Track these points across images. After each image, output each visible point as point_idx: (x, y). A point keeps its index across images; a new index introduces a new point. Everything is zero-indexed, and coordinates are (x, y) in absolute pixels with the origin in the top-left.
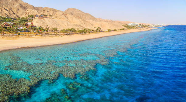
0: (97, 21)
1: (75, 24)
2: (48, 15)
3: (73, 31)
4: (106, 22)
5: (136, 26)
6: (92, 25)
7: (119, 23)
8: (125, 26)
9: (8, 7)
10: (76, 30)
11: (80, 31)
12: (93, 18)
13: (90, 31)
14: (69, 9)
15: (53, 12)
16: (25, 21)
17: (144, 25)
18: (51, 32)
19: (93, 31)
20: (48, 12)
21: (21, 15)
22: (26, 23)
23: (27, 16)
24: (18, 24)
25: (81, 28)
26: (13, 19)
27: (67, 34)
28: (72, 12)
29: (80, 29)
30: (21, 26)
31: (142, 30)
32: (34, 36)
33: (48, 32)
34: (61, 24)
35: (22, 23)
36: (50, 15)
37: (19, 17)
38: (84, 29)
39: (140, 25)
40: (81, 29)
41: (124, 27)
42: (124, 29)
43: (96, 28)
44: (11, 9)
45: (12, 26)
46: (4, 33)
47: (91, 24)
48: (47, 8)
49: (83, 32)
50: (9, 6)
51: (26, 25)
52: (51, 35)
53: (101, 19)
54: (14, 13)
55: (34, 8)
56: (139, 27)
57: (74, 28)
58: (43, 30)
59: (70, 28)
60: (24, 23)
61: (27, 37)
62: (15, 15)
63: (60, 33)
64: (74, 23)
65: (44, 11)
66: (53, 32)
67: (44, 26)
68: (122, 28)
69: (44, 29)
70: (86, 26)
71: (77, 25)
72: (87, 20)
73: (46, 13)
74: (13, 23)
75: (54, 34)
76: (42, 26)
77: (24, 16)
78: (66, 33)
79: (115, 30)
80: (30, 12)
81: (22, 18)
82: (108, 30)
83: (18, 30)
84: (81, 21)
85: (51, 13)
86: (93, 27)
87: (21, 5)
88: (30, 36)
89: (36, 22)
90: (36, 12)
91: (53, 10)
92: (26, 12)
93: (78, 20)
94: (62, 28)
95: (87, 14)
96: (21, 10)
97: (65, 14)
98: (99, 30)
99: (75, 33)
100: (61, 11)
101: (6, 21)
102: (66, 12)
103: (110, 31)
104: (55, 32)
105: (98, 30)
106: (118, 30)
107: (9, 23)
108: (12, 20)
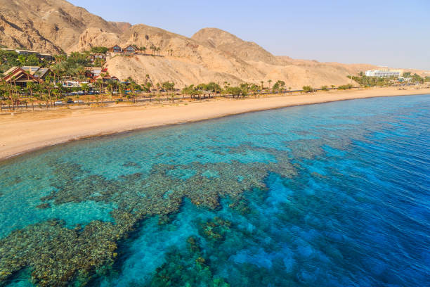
0: (277, 64)
1: (219, 71)
2: (148, 47)
3: (214, 89)
4: (299, 65)
5: (392, 77)
6: (264, 74)
7: (339, 68)
8: (355, 79)
9: (17, 16)
10: (222, 86)
11: (232, 89)
12: (267, 56)
13: (257, 91)
14: (203, 31)
15: (160, 38)
16: (84, 63)
17: (423, 77)
18: (157, 93)
19: (264, 91)
20: (147, 37)
21: (70, 45)
22: (87, 68)
23: (87, 48)
24: (61, 72)
25: (235, 81)
26: (44, 57)
27: (198, 98)
28: (209, 40)
29: (230, 86)
30: (72, 76)
31: (410, 91)
32: (114, 105)
33: (152, 94)
34: (182, 73)
35: (76, 70)
36: (153, 48)
37: (61, 52)
38: (243, 86)
39: (407, 74)
40: (235, 84)
41: (350, 81)
42: (350, 87)
43: (273, 83)
44: (31, 23)
45: (43, 78)
46: (17, 102)
47: (260, 72)
48: (144, 27)
49: (239, 93)
51: (89, 75)
52: (159, 100)
53: (288, 58)
54: (42, 38)
55: (107, 26)
56: (401, 81)
57: (216, 83)
58: (137, 87)
59: (206, 81)
60: (79, 69)
61: (94, 109)
62: (48, 46)
63: (182, 96)
64: (217, 68)
65: (136, 34)
66: (163, 93)
67: (138, 78)
68: (346, 84)
69: (139, 84)
70: (248, 77)
71: (223, 75)
72: (251, 62)
73: (141, 42)
74: (44, 70)
75: (166, 97)
76: (134, 79)
77: (77, 49)
78: (196, 94)
79: (325, 89)
80: (96, 37)
81: (73, 55)
82: (304, 88)
83: (65, 89)
84: (235, 63)
85: (155, 40)
86: (266, 81)
87: (64, 13)
88: (103, 105)
89: (116, 68)
90: (112, 40)
91: (161, 33)
92: (82, 35)
93: (228, 62)
94: (186, 83)
95: (250, 44)
96: (68, 31)
97: (192, 44)
98: (280, 87)
99: (218, 95)
100: (181, 37)
101: (19, 64)
102: (196, 39)
103: (308, 90)
104: (170, 92)
105: (279, 89)
106: (333, 88)
107: (31, 70)
108: (40, 60)
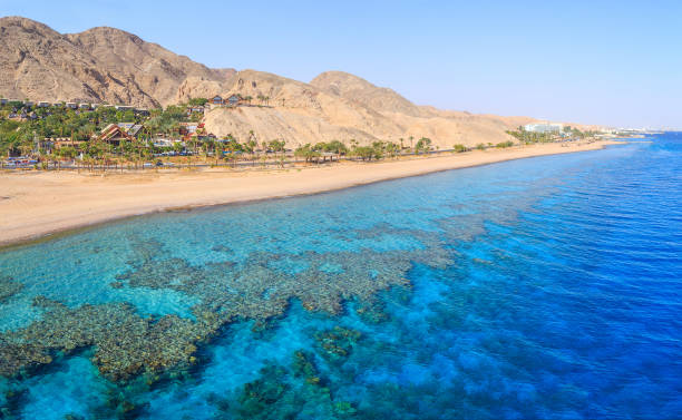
0: (419, 116)
1: (346, 125)
2: (255, 97)
3: (338, 149)
4: (448, 118)
5: (553, 133)
6: (403, 129)
7: (495, 121)
8: (515, 134)
9: (121, 72)
10: (348, 146)
11: (362, 149)
12: (406, 106)
13: (395, 151)
14: (325, 74)
15: (270, 85)
16: (180, 117)
17: (583, 132)
18: (262, 154)
19: (404, 152)
20: (254, 85)
21: (167, 97)
22: (183, 124)
23: (185, 100)
24: (154, 129)
25: (365, 139)
26: (139, 112)
27: (316, 162)
28: (332, 85)
29: (359, 145)
30: (164, 134)
32: (208, 169)
33: (256, 156)
34: (297, 127)
35: (170, 127)
36: (261, 97)
37: (157, 106)
38: (376, 145)
39: (567, 129)
40: (365, 143)
41: (510, 138)
42: (510, 145)
43: (416, 141)
44: (133, 76)
45: (136, 136)
46: (109, 162)
47: (398, 126)
48: (250, 72)
49: (370, 155)
50: (126, 67)
51: (183, 132)
52: (264, 164)
53: (434, 109)
54: (141, 92)
55: (210, 74)
56: (562, 136)
57: (340, 140)
58: (238, 147)
59: (327, 139)
60: (174, 124)
61: (184, 174)
62: (146, 100)
63: (293, 159)
64: (340, 121)
65: (241, 81)
66: (269, 155)
67: (240, 135)
68: (504, 141)
69: (240, 143)
70: (382, 133)
71: (350, 131)
72: (386, 113)
73: (248, 90)
74: (138, 127)
75: (273, 161)
76: (234, 136)
77: (174, 101)
78: (313, 156)
79: (480, 148)
80: (196, 86)
81: (169, 108)
82: (456, 147)
83: (156, 149)
84: (365, 114)
85: (264, 88)
86: (406, 137)
87: (165, 64)
88: (194, 169)
89: (215, 123)
90: (214, 88)
91: (272, 79)
92: (181, 86)
93: (356, 113)
94: (300, 142)
95: (384, 91)
96: (167, 83)
97: (310, 92)
98: (425, 147)
99: (343, 157)
100: (297, 83)
101: (116, 121)
102: (315, 85)
103: (461, 150)
104: (279, 154)
105: (423, 148)
106: (490, 146)
107: (126, 127)
108: (137, 116)
